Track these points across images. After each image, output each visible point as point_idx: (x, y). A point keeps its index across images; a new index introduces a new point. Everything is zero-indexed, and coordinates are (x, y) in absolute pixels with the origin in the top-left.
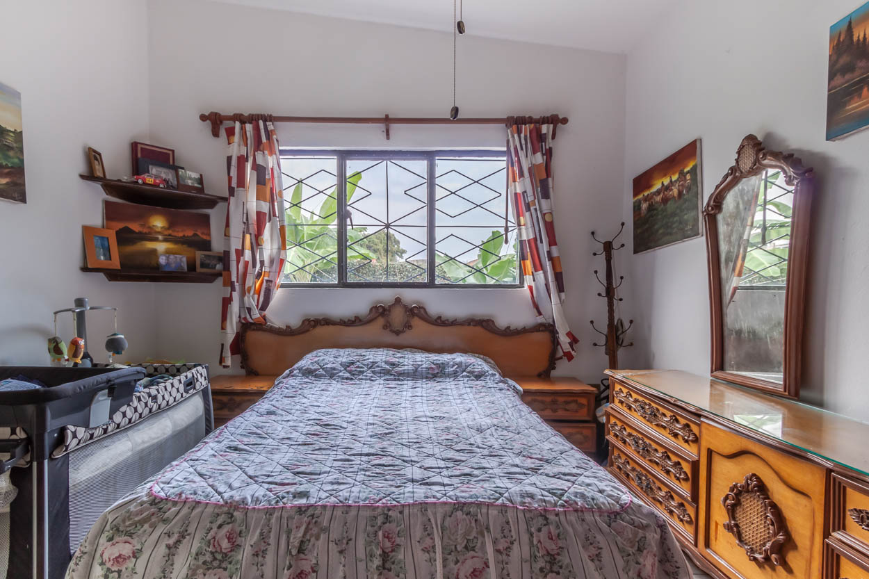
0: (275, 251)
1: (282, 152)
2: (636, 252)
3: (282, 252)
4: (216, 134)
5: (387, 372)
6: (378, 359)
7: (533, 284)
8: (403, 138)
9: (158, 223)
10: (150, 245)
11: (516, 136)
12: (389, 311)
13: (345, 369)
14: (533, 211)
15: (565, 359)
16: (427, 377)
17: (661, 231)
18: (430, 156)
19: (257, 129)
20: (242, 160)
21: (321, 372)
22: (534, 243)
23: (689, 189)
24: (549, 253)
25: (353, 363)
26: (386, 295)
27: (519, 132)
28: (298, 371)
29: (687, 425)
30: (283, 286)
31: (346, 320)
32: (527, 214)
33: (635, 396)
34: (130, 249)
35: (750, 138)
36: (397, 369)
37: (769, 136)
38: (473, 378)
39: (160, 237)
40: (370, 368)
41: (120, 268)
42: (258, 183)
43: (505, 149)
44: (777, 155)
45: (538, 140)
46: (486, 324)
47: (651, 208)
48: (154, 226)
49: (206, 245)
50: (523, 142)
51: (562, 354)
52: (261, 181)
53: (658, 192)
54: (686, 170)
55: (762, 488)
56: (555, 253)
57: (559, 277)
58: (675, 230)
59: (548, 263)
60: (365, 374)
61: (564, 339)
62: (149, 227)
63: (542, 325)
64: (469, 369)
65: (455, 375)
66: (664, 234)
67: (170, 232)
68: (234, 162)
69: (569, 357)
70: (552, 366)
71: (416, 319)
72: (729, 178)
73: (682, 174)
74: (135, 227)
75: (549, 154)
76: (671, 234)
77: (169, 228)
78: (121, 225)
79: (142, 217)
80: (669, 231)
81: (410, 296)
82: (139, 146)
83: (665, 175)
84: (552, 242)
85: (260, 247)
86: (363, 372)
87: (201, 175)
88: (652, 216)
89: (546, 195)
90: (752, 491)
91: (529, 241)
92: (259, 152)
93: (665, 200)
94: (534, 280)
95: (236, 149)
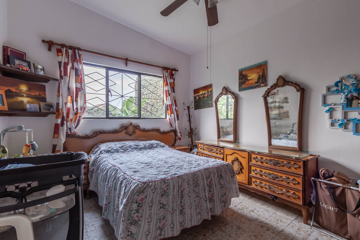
0: (82, 104)
1: (84, 63)
2: (195, 109)
3: (85, 104)
4: (50, 50)
5: (136, 148)
6: (131, 144)
7: (170, 118)
8: (131, 67)
9: (24, 88)
10: (20, 99)
11: (166, 73)
12: (128, 127)
13: (121, 149)
14: (171, 96)
15: (179, 140)
16: (149, 149)
17: (202, 105)
18: (139, 74)
19: (74, 53)
20: (66, 64)
21: (113, 151)
22: (171, 106)
23: (210, 95)
24: (175, 109)
25: (123, 147)
26: (125, 122)
27: (167, 72)
28: (103, 151)
29: (220, 151)
30: (84, 118)
31: (112, 131)
32: (169, 97)
33: (205, 146)
34: (11, 100)
35: (224, 87)
36: (139, 147)
37: (227, 87)
38: (162, 147)
39: (25, 95)
40: (130, 147)
41: (8, 110)
42: (76, 75)
43: (162, 76)
44: (230, 92)
45: (172, 76)
46: (158, 130)
47: (199, 98)
48: (22, 89)
49: (44, 100)
50: (168, 75)
51: (178, 138)
52: (77, 74)
53: (201, 95)
54: (209, 91)
55: (237, 159)
56: (177, 109)
57: (177, 116)
58: (207, 105)
59: (175, 112)
60: (129, 150)
61: (179, 134)
62: (20, 90)
63: (173, 130)
64: (160, 145)
65: (156, 147)
66: (204, 106)
67: (29, 93)
68: (62, 65)
69: (180, 139)
70: (175, 142)
71: (137, 130)
72: (220, 95)
73: (208, 92)
74: (13, 89)
75: (174, 80)
76: (205, 106)
77: (28, 91)
78: (7, 88)
79: (16, 85)
80: (205, 105)
81: (134, 122)
82: (9, 49)
83: (203, 91)
84: (176, 106)
85: (77, 102)
86: (128, 149)
87: (43, 67)
88: (200, 100)
89: (174, 92)
90: (236, 160)
91: (169, 105)
92: (75, 62)
93: (203, 97)
94: (171, 117)
95: (63, 59)
